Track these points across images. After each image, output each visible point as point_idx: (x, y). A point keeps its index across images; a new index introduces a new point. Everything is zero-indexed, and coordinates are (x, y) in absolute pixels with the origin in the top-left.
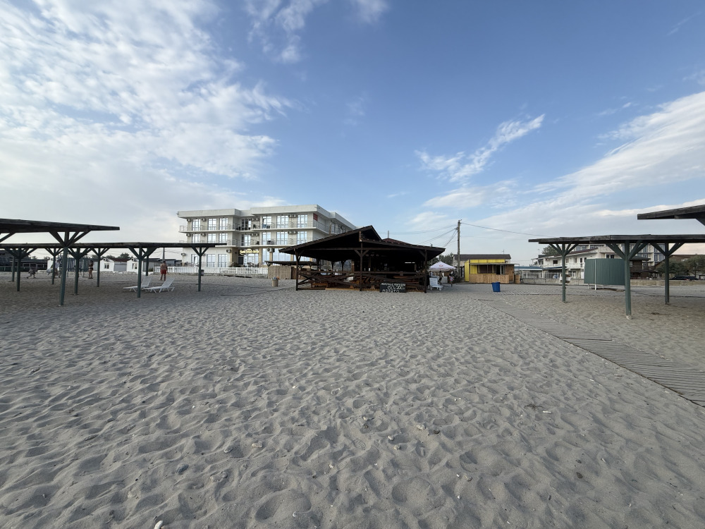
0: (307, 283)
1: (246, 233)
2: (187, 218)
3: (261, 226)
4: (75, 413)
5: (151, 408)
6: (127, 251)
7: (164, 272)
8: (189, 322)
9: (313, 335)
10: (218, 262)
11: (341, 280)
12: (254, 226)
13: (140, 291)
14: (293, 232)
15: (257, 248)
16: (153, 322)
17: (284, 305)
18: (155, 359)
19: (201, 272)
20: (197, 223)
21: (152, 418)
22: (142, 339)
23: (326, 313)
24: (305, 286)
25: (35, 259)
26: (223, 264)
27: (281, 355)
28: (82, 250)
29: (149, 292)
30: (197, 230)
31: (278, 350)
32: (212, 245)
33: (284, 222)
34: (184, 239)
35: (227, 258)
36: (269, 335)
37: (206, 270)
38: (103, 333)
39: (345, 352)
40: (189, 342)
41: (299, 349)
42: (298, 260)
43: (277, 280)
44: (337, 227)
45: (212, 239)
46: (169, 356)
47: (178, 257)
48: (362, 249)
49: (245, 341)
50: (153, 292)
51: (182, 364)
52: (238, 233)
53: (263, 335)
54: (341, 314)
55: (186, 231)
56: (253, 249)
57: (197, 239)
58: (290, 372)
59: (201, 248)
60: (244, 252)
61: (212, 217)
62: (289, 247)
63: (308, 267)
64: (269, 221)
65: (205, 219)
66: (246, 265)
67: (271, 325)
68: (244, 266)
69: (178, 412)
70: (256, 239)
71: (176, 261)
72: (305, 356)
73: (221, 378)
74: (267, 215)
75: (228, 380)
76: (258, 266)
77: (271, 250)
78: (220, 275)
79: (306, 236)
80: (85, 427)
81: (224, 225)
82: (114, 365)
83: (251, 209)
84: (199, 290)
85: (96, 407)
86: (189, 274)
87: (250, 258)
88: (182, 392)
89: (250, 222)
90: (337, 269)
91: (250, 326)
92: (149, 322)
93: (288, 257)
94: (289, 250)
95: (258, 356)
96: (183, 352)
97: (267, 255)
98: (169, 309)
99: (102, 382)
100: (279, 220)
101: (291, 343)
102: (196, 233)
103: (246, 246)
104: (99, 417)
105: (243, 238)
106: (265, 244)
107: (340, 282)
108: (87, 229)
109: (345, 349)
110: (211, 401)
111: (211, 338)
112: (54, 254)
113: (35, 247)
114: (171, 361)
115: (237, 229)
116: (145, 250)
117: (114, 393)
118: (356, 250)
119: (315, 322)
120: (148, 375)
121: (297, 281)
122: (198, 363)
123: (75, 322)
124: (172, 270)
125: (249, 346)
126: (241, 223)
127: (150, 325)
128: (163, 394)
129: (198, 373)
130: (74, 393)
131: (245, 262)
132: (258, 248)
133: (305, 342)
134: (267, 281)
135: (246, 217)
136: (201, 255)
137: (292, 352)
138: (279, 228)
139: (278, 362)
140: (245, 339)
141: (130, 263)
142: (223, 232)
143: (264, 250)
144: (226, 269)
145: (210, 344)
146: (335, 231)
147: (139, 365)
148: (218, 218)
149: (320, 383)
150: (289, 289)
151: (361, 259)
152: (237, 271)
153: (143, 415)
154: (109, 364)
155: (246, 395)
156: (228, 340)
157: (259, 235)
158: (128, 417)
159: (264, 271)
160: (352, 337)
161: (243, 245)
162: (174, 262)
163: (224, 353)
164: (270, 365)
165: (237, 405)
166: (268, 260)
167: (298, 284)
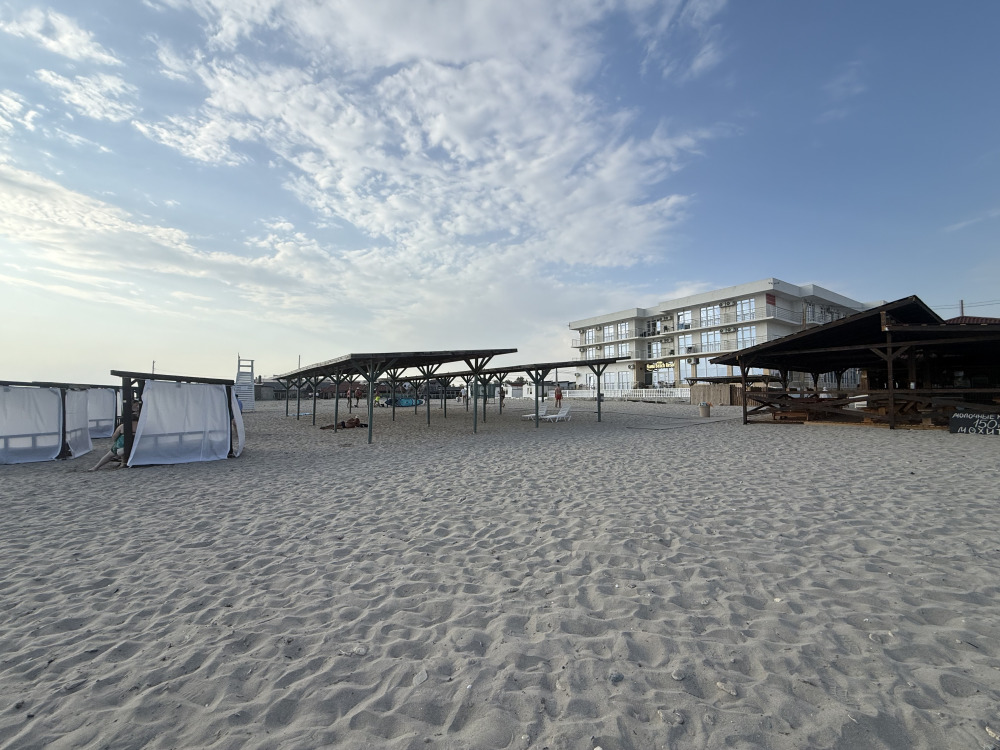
0: (764, 412)
1: (654, 340)
2: (579, 329)
3: (676, 327)
4: (496, 555)
5: (567, 573)
6: (524, 375)
7: (559, 397)
8: (594, 463)
9: (796, 507)
10: (619, 381)
11: (837, 406)
12: (666, 328)
13: (538, 419)
14: (729, 329)
15: (671, 359)
16: (555, 458)
17: (727, 449)
18: (562, 506)
19: (600, 398)
20: (591, 334)
21: (569, 586)
22: (546, 479)
23: (816, 468)
24: (759, 417)
25: (454, 387)
26: (625, 385)
27: (739, 534)
28: (487, 376)
29: (545, 421)
30: (591, 344)
31: (731, 524)
32: (612, 361)
33: (713, 316)
34: (578, 356)
35: (630, 376)
36: (711, 497)
37: (607, 394)
38: (510, 466)
39: (880, 553)
40: (597, 490)
41: (771, 528)
42: (745, 374)
43: (707, 407)
44: (818, 310)
45: (609, 352)
46: (577, 505)
47: (572, 379)
48: (889, 345)
49: (673, 501)
50: (550, 421)
51: (593, 519)
52: (644, 341)
53: (701, 495)
54: (852, 473)
55: (579, 345)
56: (665, 361)
57: (592, 355)
58: (762, 567)
59: (599, 365)
60: (652, 367)
61: (609, 324)
62: (728, 354)
63: (761, 385)
64: (687, 318)
65: (600, 327)
66: (656, 384)
67: (710, 479)
68: (654, 387)
69: (599, 587)
70: (669, 346)
71: (569, 383)
72: (787, 544)
73: (647, 552)
74: (684, 309)
75: (659, 558)
76: (674, 386)
77: (693, 362)
78: (621, 400)
79: (754, 335)
80: (507, 574)
81: (624, 332)
82: (524, 506)
83: (660, 303)
84: (599, 420)
85: (513, 553)
86: (584, 399)
87: (662, 374)
88: (600, 559)
89: (658, 324)
90: (826, 386)
91: (676, 476)
92: (551, 459)
93: (722, 371)
94: (726, 358)
95: (699, 528)
96: (593, 503)
97: (687, 370)
98: (568, 443)
99: (515, 524)
100: (703, 314)
101: (753, 515)
102: (590, 347)
103: (655, 358)
104: (517, 567)
105: (650, 348)
106: (683, 353)
107: (837, 411)
108: (491, 354)
109: (881, 548)
110: (640, 584)
111: (624, 489)
112: (467, 382)
113: (455, 375)
114: (580, 513)
115: (642, 335)
116: (540, 372)
117: (528, 541)
118: (875, 349)
119: (793, 483)
120: (558, 526)
121: (745, 409)
122: (613, 522)
123: (486, 451)
124: (567, 394)
125: (682, 510)
126: (646, 326)
127: (553, 462)
128: (578, 556)
129: (615, 538)
130: (493, 532)
131: (655, 382)
132: (673, 359)
133: (782, 517)
134: (692, 408)
135: (653, 317)
136: (599, 374)
137: (760, 533)
138: (704, 326)
139: (736, 544)
140: (673, 496)
141: (525, 387)
142: (623, 342)
143: (683, 361)
144: (629, 392)
145: (624, 497)
146: (816, 319)
147: (547, 512)
148: (616, 323)
149: (835, 608)
150: (730, 422)
151: (890, 366)
152: (644, 393)
153: (560, 579)
154: (520, 504)
155: (691, 590)
156: (648, 495)
157: (673, 340)
158: (546, 576)
159: (684, 393)
160: (895, 524)
161: (650, 356)
162: (566, 385)
163: (645, 513)
164: (721, 548)
165: (680, 602)
166: (690, 376)
167: (746, 414)
